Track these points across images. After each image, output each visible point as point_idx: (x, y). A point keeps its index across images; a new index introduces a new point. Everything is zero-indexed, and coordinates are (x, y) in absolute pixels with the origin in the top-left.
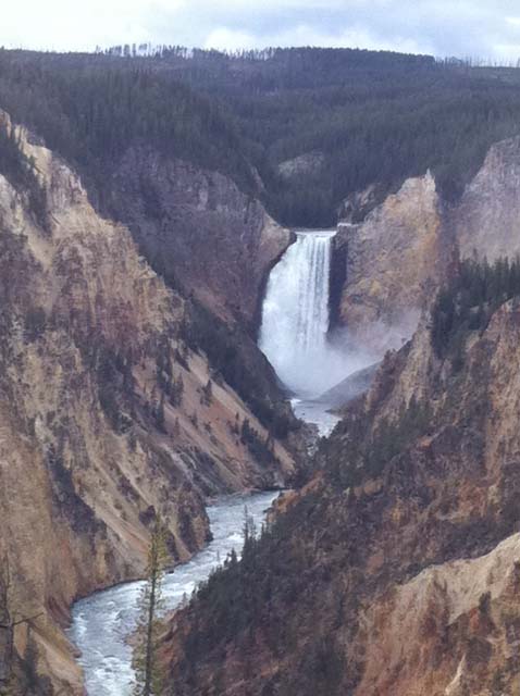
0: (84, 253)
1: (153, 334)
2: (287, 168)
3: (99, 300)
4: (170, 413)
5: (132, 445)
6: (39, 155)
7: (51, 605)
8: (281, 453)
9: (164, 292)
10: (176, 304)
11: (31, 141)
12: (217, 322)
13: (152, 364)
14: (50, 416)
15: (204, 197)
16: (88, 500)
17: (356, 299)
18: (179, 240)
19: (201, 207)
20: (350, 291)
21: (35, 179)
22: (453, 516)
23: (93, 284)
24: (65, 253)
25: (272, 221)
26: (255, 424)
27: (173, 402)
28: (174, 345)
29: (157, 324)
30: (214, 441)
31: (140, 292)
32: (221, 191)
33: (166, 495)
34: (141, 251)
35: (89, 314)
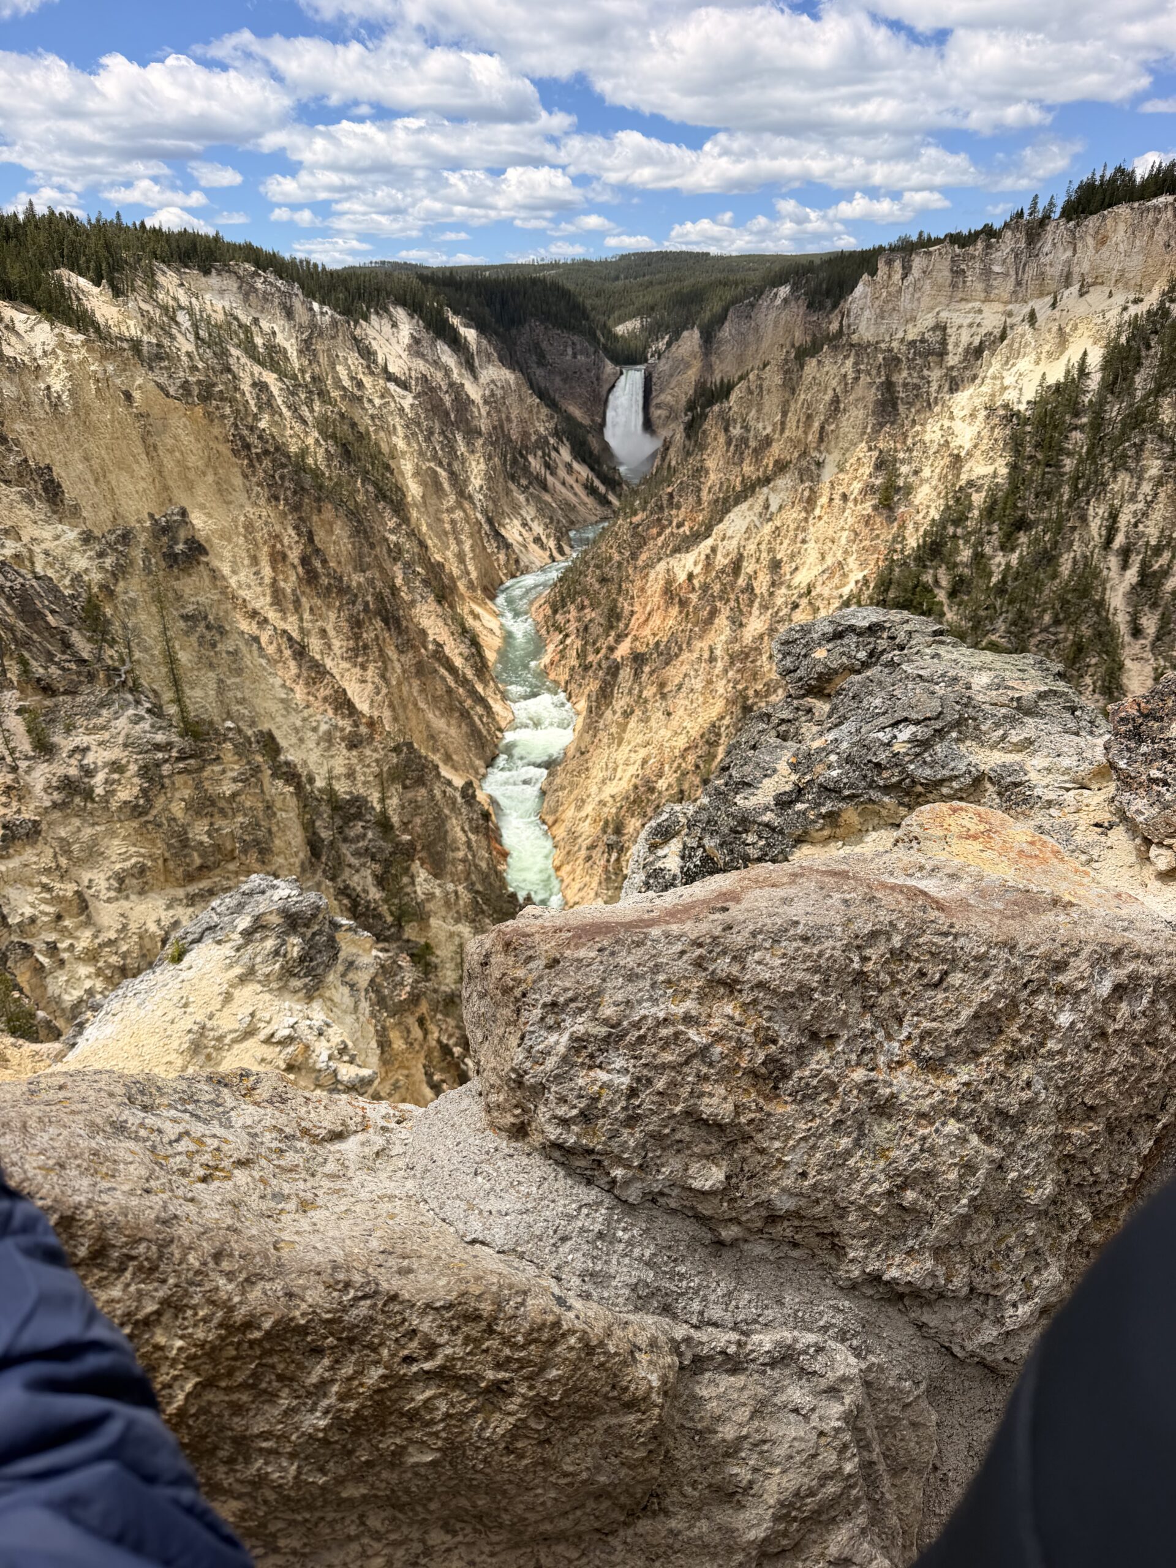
0: (499, 393)
1: (540, 436)
2: (620, 329)
3: (509, 420)
4: (550, 479)
5: (527, 500)
6: (470, 334)
7: (485, 589)
8: (612, 498)
9: (545, 411)
10: (552, 417)
11: (467, 326)
12: (580, 425)
13: (540, 453)
14: (481, 487)
15: (570, 351)
16: (503, 532)
17: (658, 406)
18: (558, 380)
19: (569, 358)
20: (654, 402)
21: (468, 349)
22: (681, 530)
23: (504, 409)
24: (487, 393)
25: (608, 362)
26: (597, 483)
27: (552, 474)
28: (552, 441)
29: (542, 429)
30: (576, 494)
31: (531, 412)
32: (578, 347)
33: (547, 526)
34: (531, 387)
35: (502, 427)
